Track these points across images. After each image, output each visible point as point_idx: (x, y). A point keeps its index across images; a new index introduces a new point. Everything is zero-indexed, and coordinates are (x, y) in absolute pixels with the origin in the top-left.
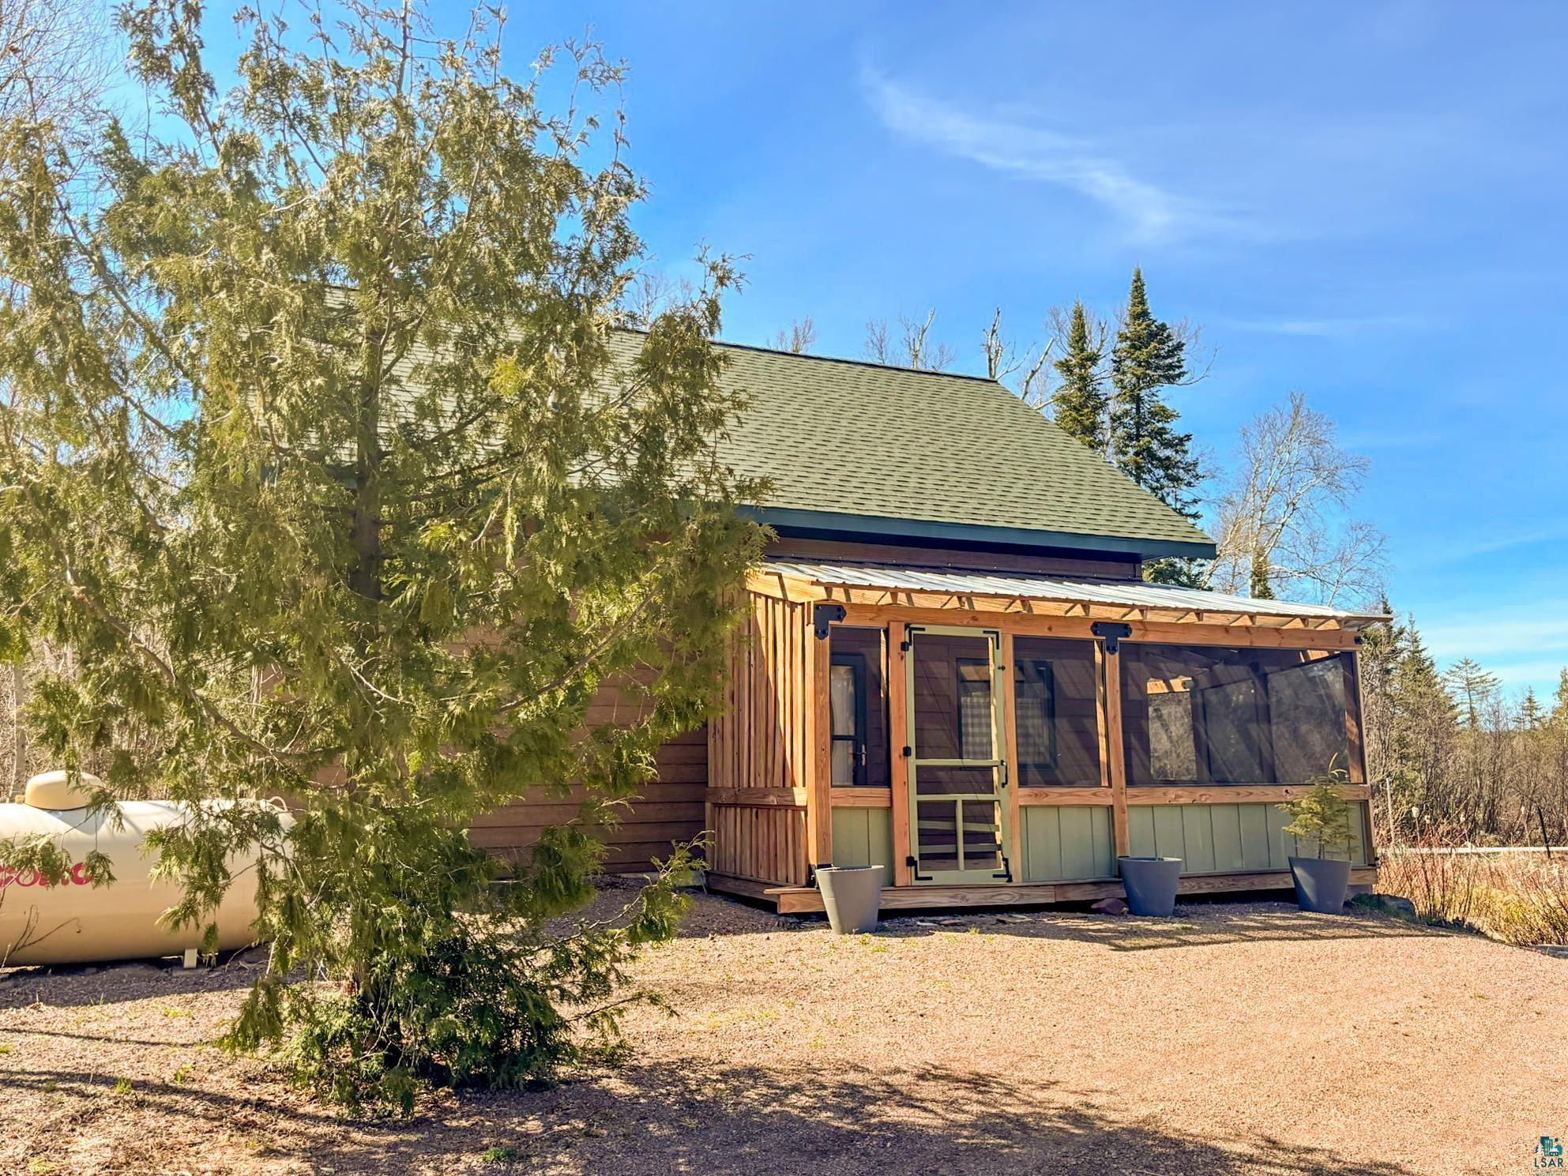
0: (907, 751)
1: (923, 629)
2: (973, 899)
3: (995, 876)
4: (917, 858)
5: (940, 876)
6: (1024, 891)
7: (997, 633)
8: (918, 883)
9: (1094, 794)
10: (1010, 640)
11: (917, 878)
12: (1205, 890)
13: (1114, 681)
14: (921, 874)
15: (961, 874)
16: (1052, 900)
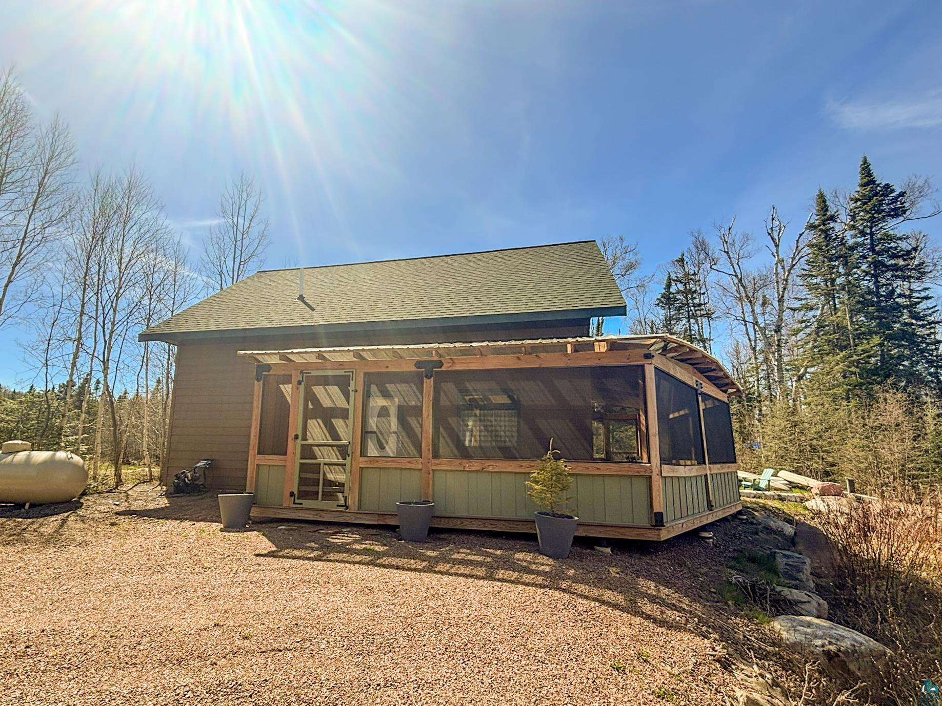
0: (296, 437)
1: (310, 373)
2: (327, 518)
3: (338, 506)
4: (296, 492)
5: (307, 503)
6: (359, 516)
7: (352, 372)
8: (294, 506)
9: (409, 462)
10: (362, 375)
11: (294, 503)
12: (490, 528)
13: (429, 395)
14: (297, 501)
15: (319, 504)
16: (376, 523)
